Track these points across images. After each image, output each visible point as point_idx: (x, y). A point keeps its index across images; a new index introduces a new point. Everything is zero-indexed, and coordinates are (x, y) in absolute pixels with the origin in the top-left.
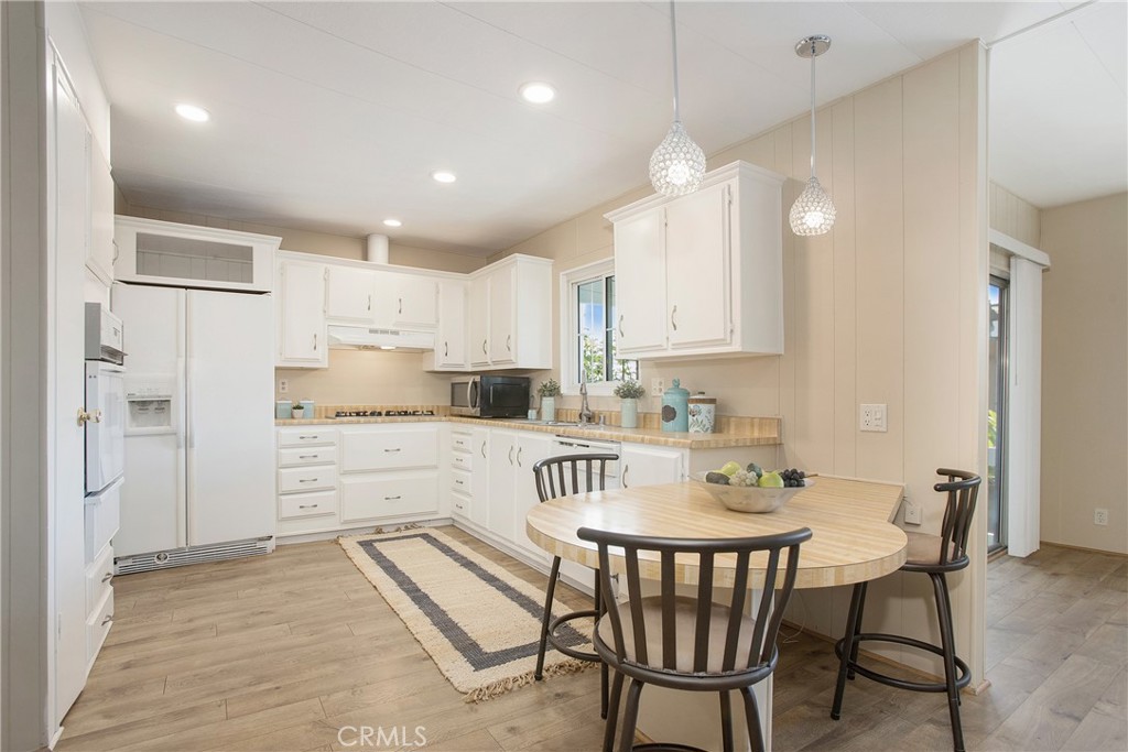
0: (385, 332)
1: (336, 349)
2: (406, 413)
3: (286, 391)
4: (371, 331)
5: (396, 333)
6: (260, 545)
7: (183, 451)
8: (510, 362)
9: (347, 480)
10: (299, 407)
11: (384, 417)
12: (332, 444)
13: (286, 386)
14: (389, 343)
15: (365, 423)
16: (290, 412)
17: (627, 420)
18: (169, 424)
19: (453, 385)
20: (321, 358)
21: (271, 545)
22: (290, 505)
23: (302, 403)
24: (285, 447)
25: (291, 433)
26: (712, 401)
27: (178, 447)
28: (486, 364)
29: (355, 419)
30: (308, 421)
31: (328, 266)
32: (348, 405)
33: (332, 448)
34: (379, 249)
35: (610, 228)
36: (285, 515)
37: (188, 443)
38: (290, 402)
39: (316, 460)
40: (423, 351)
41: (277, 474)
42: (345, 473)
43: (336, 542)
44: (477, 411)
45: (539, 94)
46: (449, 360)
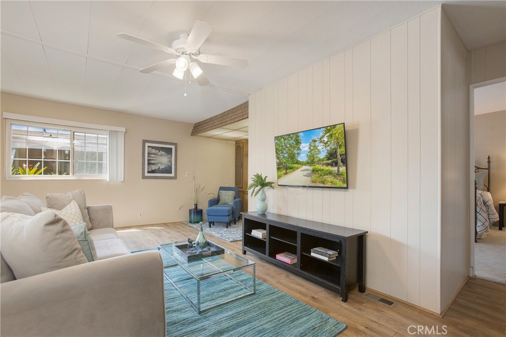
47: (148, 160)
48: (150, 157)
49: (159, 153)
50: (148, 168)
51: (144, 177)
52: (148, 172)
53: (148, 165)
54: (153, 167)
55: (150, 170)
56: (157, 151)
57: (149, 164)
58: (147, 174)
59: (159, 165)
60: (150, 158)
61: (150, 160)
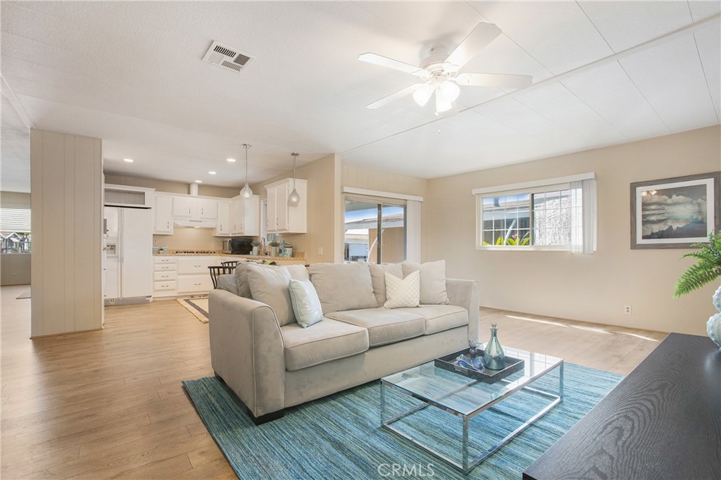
0: (195, 221)
1: (176, 227)
2: (204, 252)
3: (157, 243)
4: (190, 221)
5: (200, 222)
6: (147, 299)
7: (120, 263)
8: (242, 233)
9: (180, 277)
10: (162, 250)
11: (195, 254)
12: (174, 263)
13: (157, 241)
14: (197, 225)
16: (159, 251)
17: (273, 254)
18: (115, 253)
19: (223, 242)
20: (171, 231)
21: (151, 299)
22: (158, 285)
23: (163, 248)
24: (156, 264)
25: (159, 258)
26: (292, 247)
27: (118, 261)
28: (235, 234)
29: (183, 254)
30: (165, 254)
31: (173, 196)
33: (174, 265)
34: (194, 189)
35: (266, 192)
36: (156, 289)
37: (122, 261)
38: (158, 248)
39: (168, 269)
40: (212, 229)
41: (153, 274)
42: (179, 274)
43: (176, 300)
44: (230, 252)
45: (231, 160)
46: (222, 232)
47: (644, 216)
48: (648, 210)
49: (669, 201)
50: (643, 231)
51: (634, 246)
52: (644, 237)
53: (643, 225)
54: (656, 228)
55: (649, 233)
56: (665, 197)
57: (645, 223)
58: (640, 241)
59: (669, 223)
60: (647, 213)
61: (648, 215)
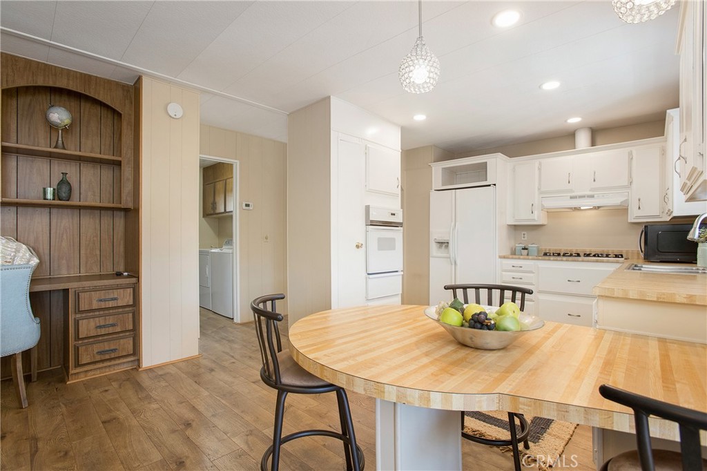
0: (583, 197)
3: (526, 239)
4: (571, 198)
5: (592, 196)
7: (454, 266)
10: (526, 249)
12: (531, 272)
13: (526, 236)
14: (586, 205)
15: (554, 260)
18: (448, 253)
23: (530, 246)
24: (506, 271)
25: (509, 263)
30: (517, 257)
31: (540, 160)
32: (563, 248)
33: (532, 275)
34: (583, 138)
38: (522, 245)
39: (521, 281)
42: (540, 292)
44: (643, 255)
